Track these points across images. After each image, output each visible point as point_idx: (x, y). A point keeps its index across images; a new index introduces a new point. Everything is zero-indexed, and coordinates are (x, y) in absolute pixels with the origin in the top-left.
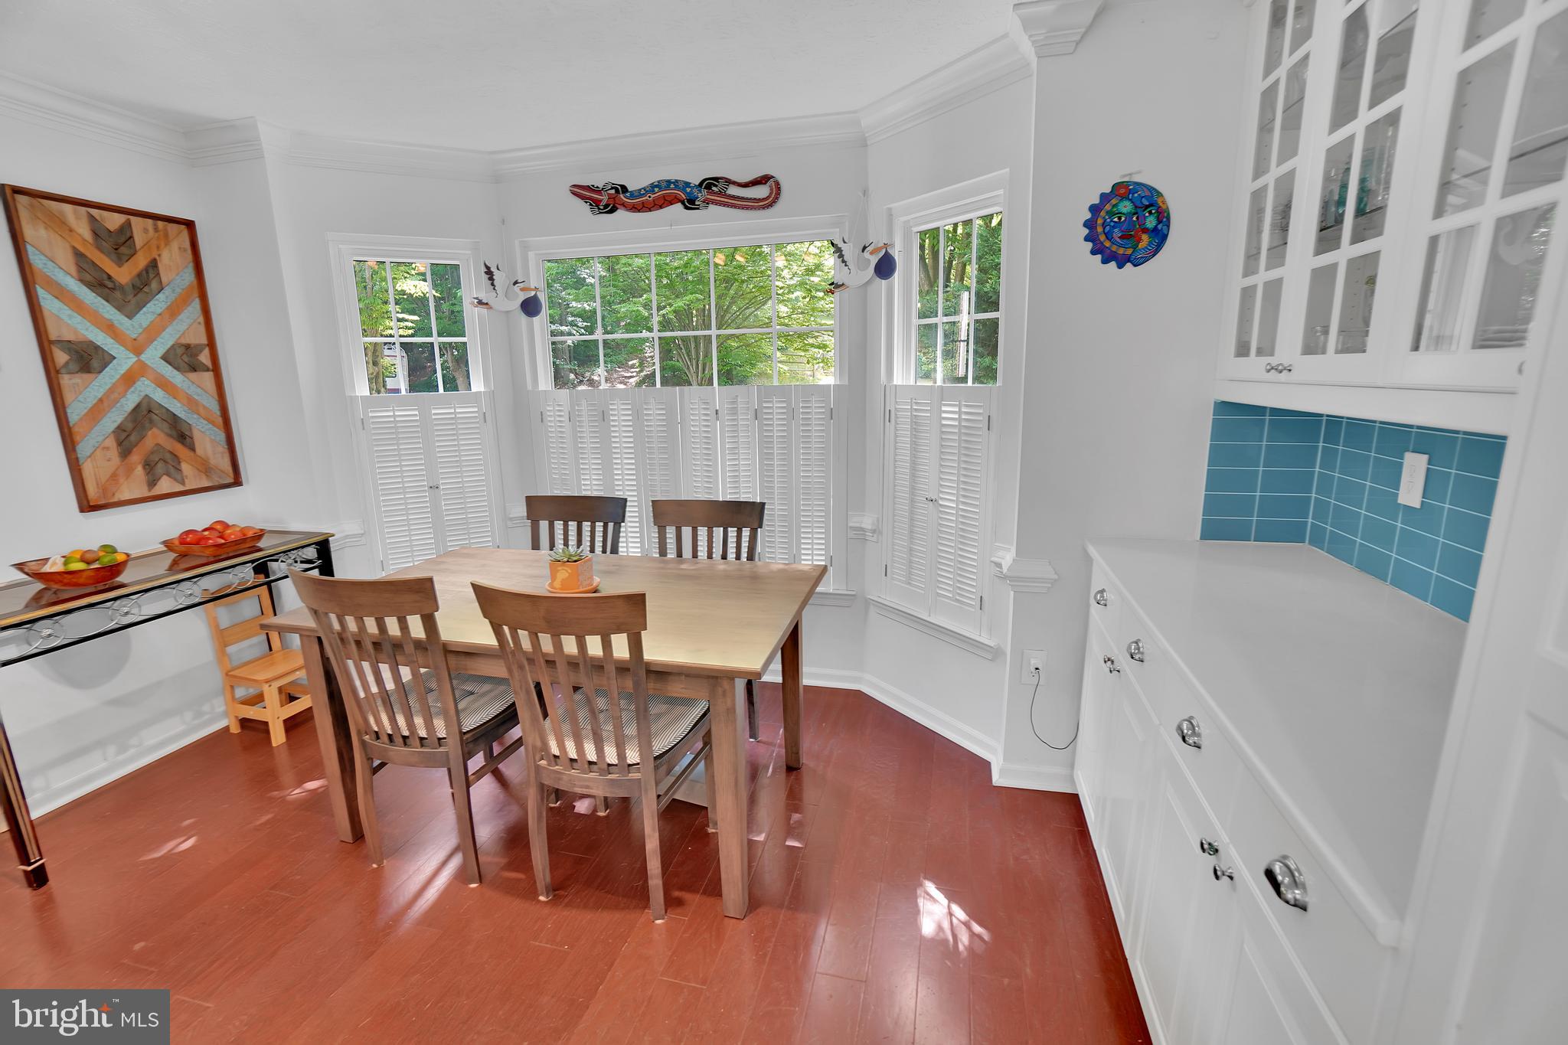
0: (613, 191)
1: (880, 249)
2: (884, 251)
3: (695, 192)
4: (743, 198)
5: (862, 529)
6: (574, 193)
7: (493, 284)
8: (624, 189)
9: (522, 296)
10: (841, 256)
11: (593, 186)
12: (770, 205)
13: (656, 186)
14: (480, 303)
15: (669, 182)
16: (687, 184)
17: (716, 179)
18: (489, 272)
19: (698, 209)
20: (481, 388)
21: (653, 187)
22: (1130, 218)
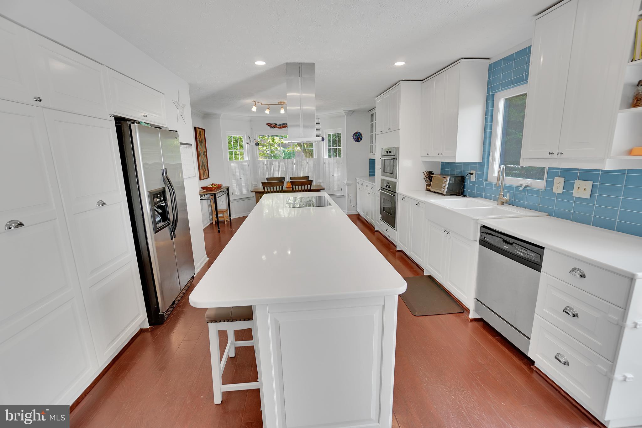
0: (274, 125)
2: (323, 137)
5: (320, 182)
6: (267, 125)
7: (250, 140)
8: (277, 124)
9: (255, 142)
11: (271, 123)
14: (248, 143)
15: (285, 124)
18: (249, 138)
20: (247, 160)
21: (282, 124)
22: (358, 136)
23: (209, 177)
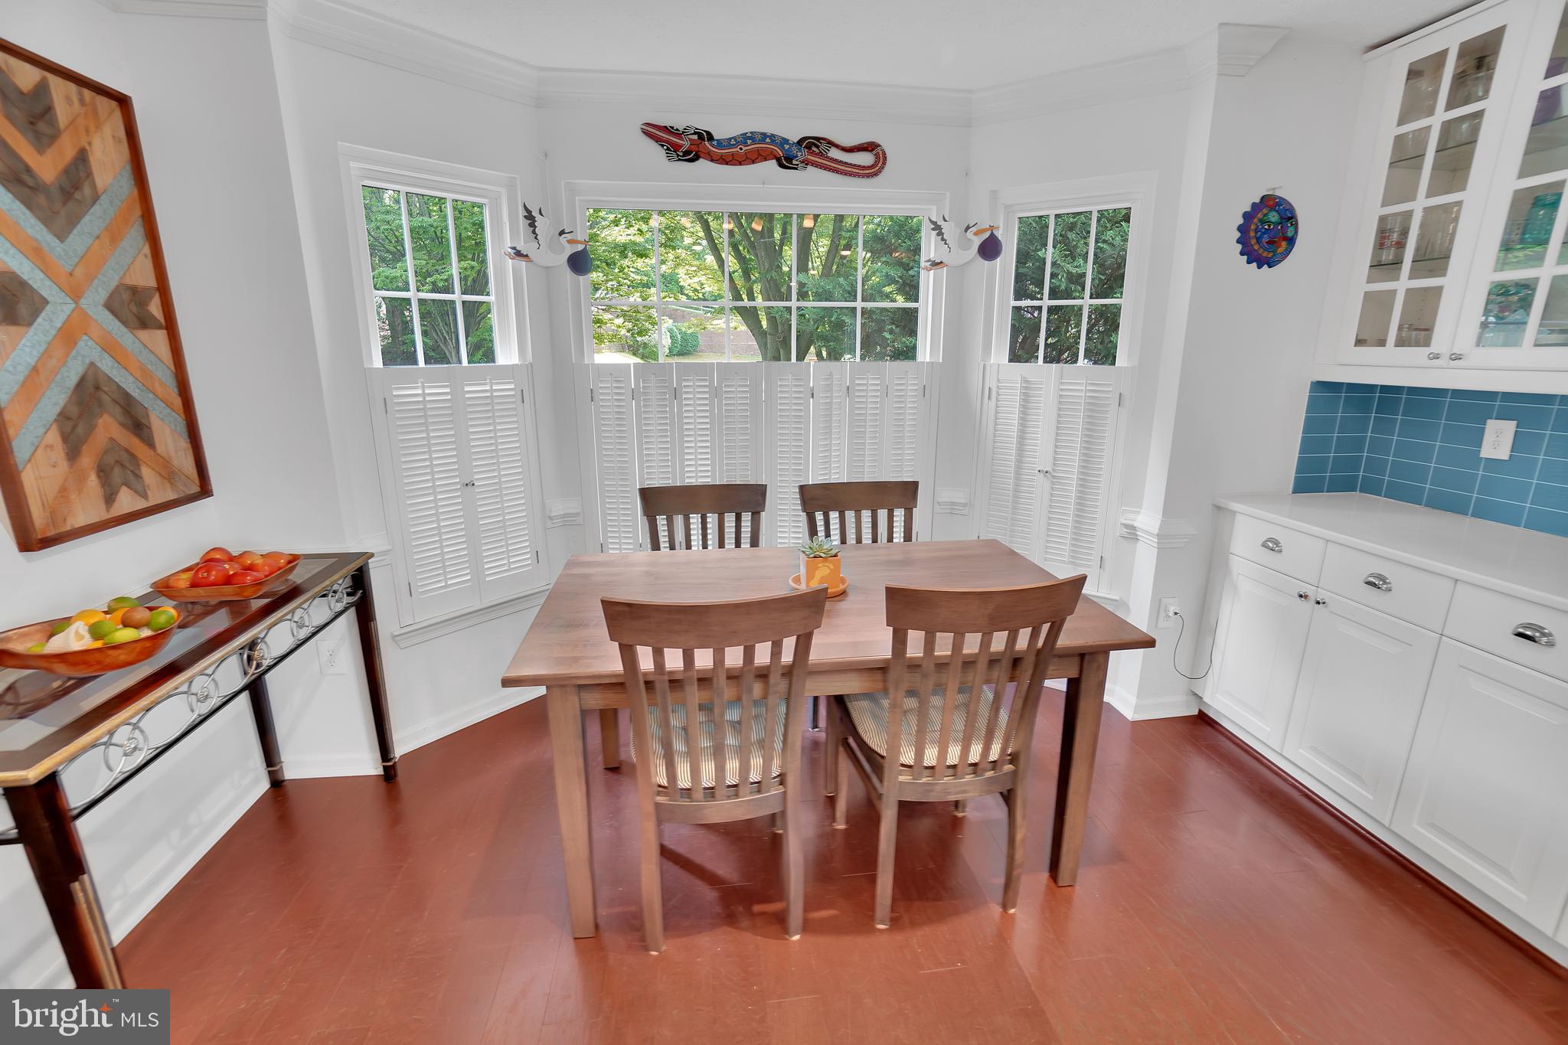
0: (695, 137)
1: (984, 230)
2: (987, 235)
3: (795, 150)
4: (846, 163)
5: (952, 503)
6: (647, 133)
7: (534, 232)
8: (710, 136)
9: (570, 250)
10: (940, 234)
11: (672, 128)
12: (876, 174)
13: (750, 138)
14: (518, 254)
15: (764, 135)
16: (786, 141)
17: (818, 139)
18: (530, 217)
19: (796, 169)
20: (515, 360)
21: (745, 138)
22: (1276, 224)
23: (205, 490)
